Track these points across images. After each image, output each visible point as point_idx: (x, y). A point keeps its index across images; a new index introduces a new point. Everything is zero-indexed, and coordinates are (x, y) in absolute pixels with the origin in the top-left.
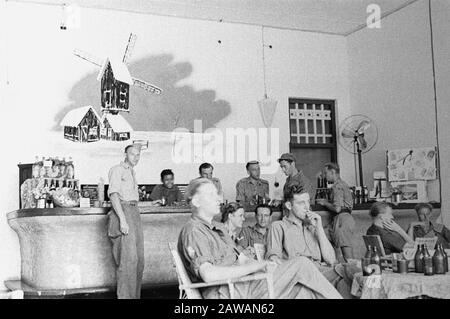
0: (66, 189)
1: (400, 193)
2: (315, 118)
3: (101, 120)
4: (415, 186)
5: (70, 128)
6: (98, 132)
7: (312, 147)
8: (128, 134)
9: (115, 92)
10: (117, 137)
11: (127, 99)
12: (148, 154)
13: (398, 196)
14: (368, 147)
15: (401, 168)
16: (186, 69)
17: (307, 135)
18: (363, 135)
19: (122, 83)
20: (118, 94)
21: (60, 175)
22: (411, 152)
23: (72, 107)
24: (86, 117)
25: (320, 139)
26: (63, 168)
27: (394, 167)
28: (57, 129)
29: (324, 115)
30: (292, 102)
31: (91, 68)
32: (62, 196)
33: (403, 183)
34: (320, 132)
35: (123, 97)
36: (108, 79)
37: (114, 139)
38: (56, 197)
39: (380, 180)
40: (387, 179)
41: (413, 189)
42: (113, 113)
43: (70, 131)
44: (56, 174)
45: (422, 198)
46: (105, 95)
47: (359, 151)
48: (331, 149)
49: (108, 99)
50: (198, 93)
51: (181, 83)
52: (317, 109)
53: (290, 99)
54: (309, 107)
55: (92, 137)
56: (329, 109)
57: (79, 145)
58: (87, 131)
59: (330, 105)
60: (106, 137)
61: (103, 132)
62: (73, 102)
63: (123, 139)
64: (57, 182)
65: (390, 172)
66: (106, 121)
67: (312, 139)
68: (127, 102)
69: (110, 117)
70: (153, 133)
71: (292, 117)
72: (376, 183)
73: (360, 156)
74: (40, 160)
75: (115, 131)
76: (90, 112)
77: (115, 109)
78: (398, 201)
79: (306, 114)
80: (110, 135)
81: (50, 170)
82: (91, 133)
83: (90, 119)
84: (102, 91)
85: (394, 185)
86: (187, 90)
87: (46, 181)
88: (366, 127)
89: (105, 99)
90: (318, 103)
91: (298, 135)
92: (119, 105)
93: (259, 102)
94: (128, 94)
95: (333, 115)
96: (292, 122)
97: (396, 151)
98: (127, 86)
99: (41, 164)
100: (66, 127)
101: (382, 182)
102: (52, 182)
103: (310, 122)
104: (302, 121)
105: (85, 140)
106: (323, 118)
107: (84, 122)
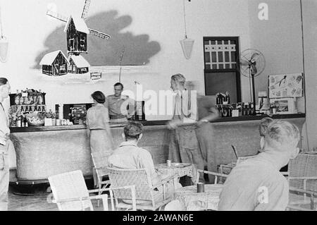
0: (37, 112)
1: (275, 107)
2: (224, 51)
3: (68, 60)
4: (287, 101)
5: (46, 66)
6: (66, 68)
7: (221, 71)
8: (87, 68)
9: (76, 39)
10: (79, 71)
11: (85, 44)
12: (102, 82)
13: (274, 109)
14: (258, 73)
15: (278, 89)
16: (127, 20)
17: (218, 63)
18: (254, 63)
19: (81, 33)
20: (79, 41)
21: (33, 102)
22: (285, 77)
23: (47, 52)
24: (57, 58)
25: (227, 65)
26: (35, 97)
27: (273, 88)
28: (37, 67)
29: (230, 48)
30: (206, 40)
31: (60, 23)
32: (34, 119)
33: (279, 100)
34: (227, 60)
35: (83, 43)
36: (72, 29)
37: (77, 73)
38: (30, 119)
39: (263, 97)
40: (267, 97)
41: (285, 104)
42: (76, 54)
43: (47, 69)
44: (29, 102)
45: (292, 111)
46: (70, 42)
47: (253, 75)
49: (72, 45)
51: (124, 31)
52: (224, 44)
53: (204, 38)
54: (220, 43)
55: (62, 72)
56: (235, 43)
57: (54, 78)
58: (58, 68)
59: (235, 40)
60: (71, 72)
61: (69, 68)
62: (47, 48)
63: (84, 72)
64: (30, 107)
65: (271, 91)
66: (71, 60)
67: (221, 65)
68: (86, 46)
69: (74, 57)
70: (104, 67)
71: (206, 51)
72: (260, 99)
73: (253, 78)
74: (20, 92)
75: (78, 66)
76: (60, 54)
77: (78, 51)
78: (274, 113)
79: (217, 48)
80: (74, 70)
81: (26, 99)
82: (61, 69)
83: (60, 59)
84: (68, 40)
85: (272, 101)
86: (129, 35)
87: (22, 107)
89: (70, 45)
90: (226, 39)
91: (211, 63)
92: (80, 48)
93: (181, 42)
94: (86, 41)
95: (237, 48)
96: (206, 54)
97: (274, 77)
98: (85, 35)
99: (20, 95)
100: (43, 66)
101: (264, 99)
102: (27, 108)
103: (220, 53)
104: (214, 53)
105: (57, 74)
106: (230, 50)
107: (56, 61)
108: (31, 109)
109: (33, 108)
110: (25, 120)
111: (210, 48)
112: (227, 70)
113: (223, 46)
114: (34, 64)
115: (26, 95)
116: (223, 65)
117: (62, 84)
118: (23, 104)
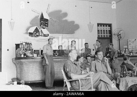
0: (30, 51)
6: (39, 34)
7: (104, 38)
8: (48, 35)
9: (44, 22)
10: (45, 36)
11: (48, 24)
13: (131, 53)
14: (122, 38)
15: (132, 45)
16: (66, 15)
18: (120, 34)
19: (46, 19)
21: (28, 47)
22: (135, 40)
23: (31, 27)
24: (35, 29)
25: (107, 36)
26: (29, 45)
27: (130, 44)
28: (27, 33)
29: (108, 28)
30: (98, 25)
31: (37, 15)
32: (28, 54)
33: (133, 49)
34: (107, 34)
35: (46, 24)
36: (42, 17)
37: (44, 36)
38: (27, 54)
39: (126, 48)
40: (128, 48)
41: (136, 51)
43: (31, 34)
46: (41, 23)
47: (119, 39)
48: (110, 39)
49: (42, 24)
50: (69, 22)
51: (64, 19)
52: (106, 26)
53: (98, 24)
54: (104, 26)
55: (37, 36)
56: (110, 27)
57: (33, 38)
58: (36, 34)
59: (110, 25)
60: (41, 36)
61: (40, 34)
62: (31, 25)
63: (47, 36)
65: (129, 46)
66: (41, 31)
67: (104, 36)
68: (48, 25)
69: (43, 29)
70: (56, 34)
71: (98, 29)
72: (124, 49)
73: (119, 41)
74: (22, 43)
76: (37, 28)
77: (44, 27)
78: (131, 55)
80: (43, 35)
81: (25, 46)
82: (37, 34)
83: (37, 30)
84: (40, 21)
85: (130, 50)
86: (66, 21)
87: (24, 49)
88: (121, 32)
89: (41, 24)
90: (106, 25)
91: (100, 35)
92: (45, 26)
93: (88, 25)
94: (48, 23)
95: (111, 28)
96: (98, 31)
97: (130, 40)
98: (47, 20)
99: (22, 44)
100: (29, 33)
101: (126, 49)
103: (104, 30)
104: (101, 30)
105: (35, 37)
106: (108, 29)
107: (35, 31)
109: (28, 50)
110: (25, 55)
112: (107, 38)
113: (105, 27)
114: (25, 32)
115: (25, 44)
117: (37, 41)
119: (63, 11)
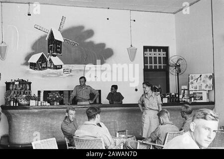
0: (25, 96)
1: (193, 97)
2: (158, 56)
3: (48, 60)
4: (202, 93)
5: (33, 63)
6: (47, 65)
8: (61, 66)
9: (54, 45)
10: (56, 67)
12: (71, 75)
13: (192, 98)
14: (182, 72)
15: (195, 84)
16: (91, 33)
17: (153, 65)
18: (179, 65)
19: (58, 41)
20: (56, 46)
21: (22, 89)
22: (201, 76)
23: (33, 54)
24: (40, 58)
25: (160, 66)
26: (24, 85)
27: (192, 83)
28: (26, 64)
29: (162, 54)
30: (145, 48)
33: (196, 92)
34: (160, 63)
35: (59, 48)
36: (51, 38)
37: (54, 69)
39: (184, 90)
40: (188, 90)
41: (201, 95)
42: (54, 56)
45: (205, 100)
46: (50, 47)
47: (178, 74)
49: (51, 49)
51: (88, 40)
53: (144, 47)
54: (155, 51)
55: (44, 68)
56: (165, 51)
57: (37, 72)
58: (41, 65)
59: (166, 49)
60: (50, 68)
61: (49, 65)
62: (34, 51)
63: (59, 68)
64: (20, 92)
65: (190, 86)
66: (50, 60)
67: (156, 66)
68: (61, 50)
69: (52, 58)
70: (73, 65)
71: (145, 56)
72: (182, 91)
73: (178, 76)
74: (13, 81)
75: (55, 64)
76: (42, 55)
77: (55, 54)
78: (192, 101)
79: (153, 54)
80: (52, 67)
81: (18, 86)
82: (43, 66)
83: (42, 59)
84: (49, 45)
85: (191, 93)
86: (91, 43)
88: (180, 62)
89: (50, 49)
90: (159, 48)
92: (57, 52)
93: (128, 49)
94: (61, 46)
95: (167, 54)
96: (145, 59)
97: (193, 75)
98: (61, 42)
99: (13, 83)
100: (31, 63)
101: (186, 91)
102: (18, 93)
103: (155, 58)
104: (151, 58)
105: (40, 69)
106: (162, 56)
107: (39, 60)
108: (20, 94)
109: (22, 93)
110: (16, 101)
111: (149, 54)
112: (160, 70)
113: (157, 53)
114: (23, 61)
115: (17, 83)
116: (157, 66)
117: (43, 76)
118: (15, 89)
119: (87, 28)
